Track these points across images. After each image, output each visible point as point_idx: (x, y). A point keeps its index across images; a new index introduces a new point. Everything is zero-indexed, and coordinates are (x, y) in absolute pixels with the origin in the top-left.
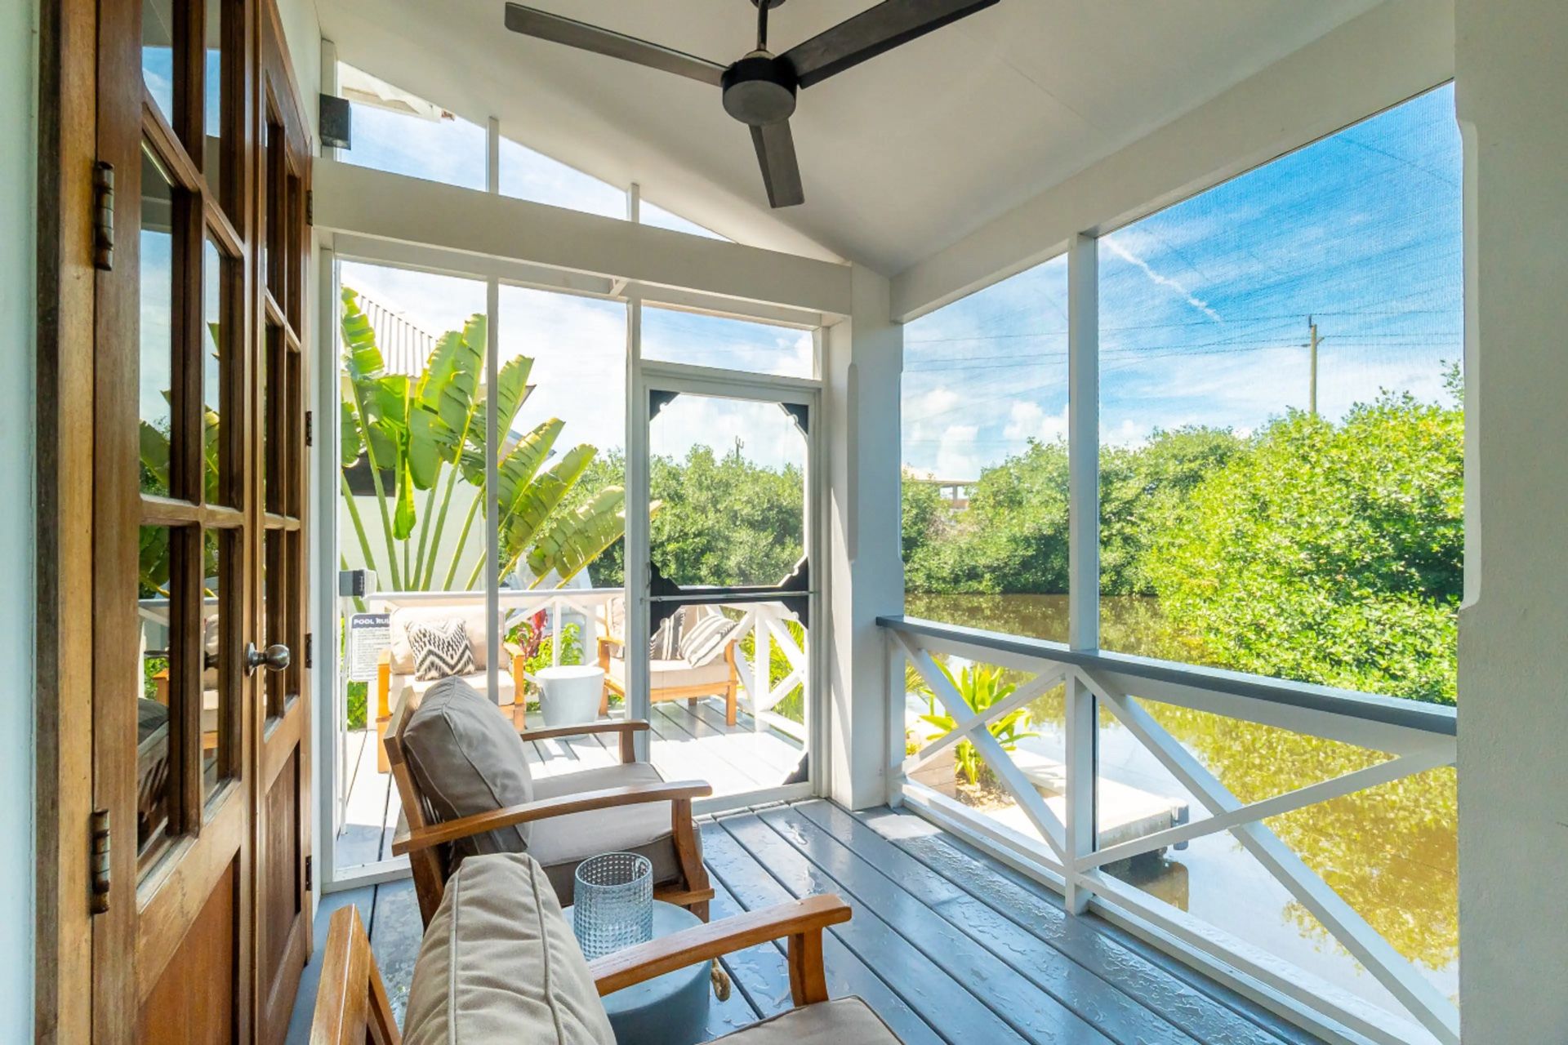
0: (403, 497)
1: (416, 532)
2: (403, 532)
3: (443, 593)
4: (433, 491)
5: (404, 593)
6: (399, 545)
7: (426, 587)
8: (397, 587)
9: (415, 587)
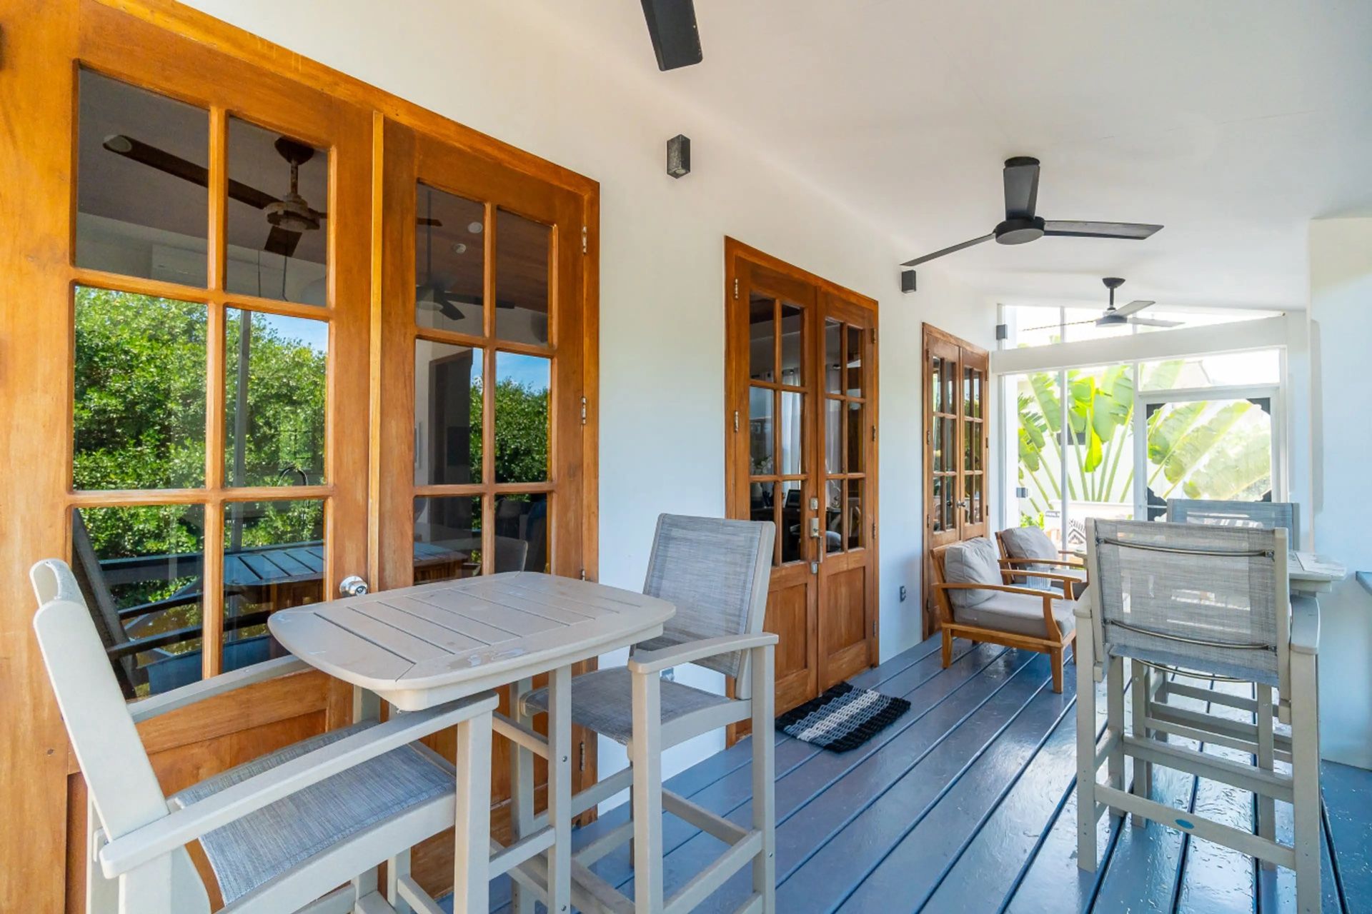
0: (1091, 446)
1: (1099, 469)
2: (1090, 468)
3: (1118, 503)
4: (1110, 444)
5: (1091, 502)
6: (1088, 476)
7: (1107, 500)
8: (1086, 499)
9: (1099, 499)
